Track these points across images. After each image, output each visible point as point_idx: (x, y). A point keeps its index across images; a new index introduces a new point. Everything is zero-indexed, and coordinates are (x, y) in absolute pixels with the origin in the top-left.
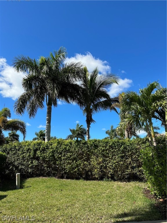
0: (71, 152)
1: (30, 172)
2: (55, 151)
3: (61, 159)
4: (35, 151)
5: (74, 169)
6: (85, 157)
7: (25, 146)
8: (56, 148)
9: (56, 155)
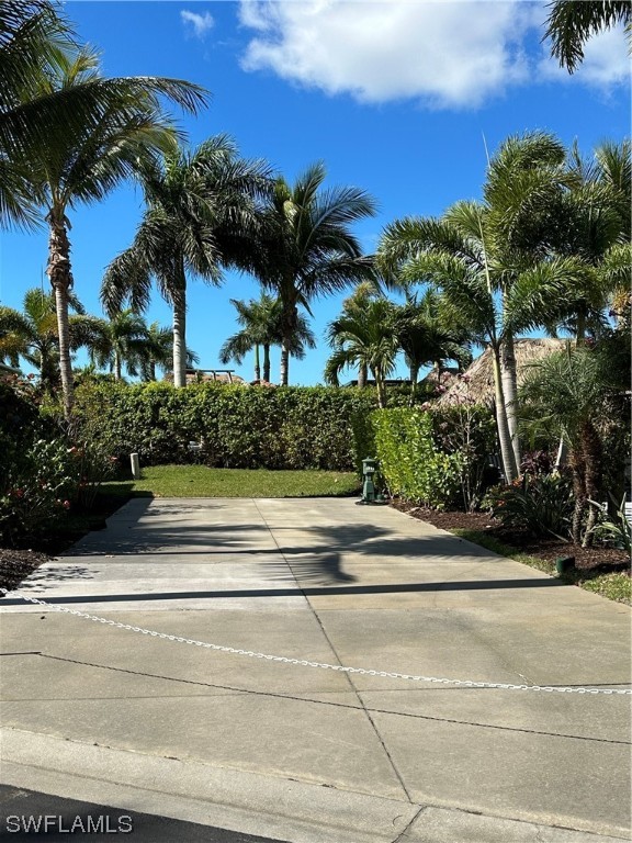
0: (239, 414)
1: (146, 455)
2: (202, 410)
3: (217, 427)
4: (156, 407)
5: (244, 447)
6: (269, 424)
7: (128, 395)
8: (205, 404)
9: (206, 420)
